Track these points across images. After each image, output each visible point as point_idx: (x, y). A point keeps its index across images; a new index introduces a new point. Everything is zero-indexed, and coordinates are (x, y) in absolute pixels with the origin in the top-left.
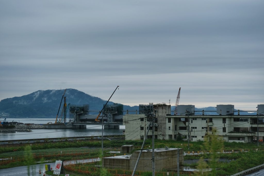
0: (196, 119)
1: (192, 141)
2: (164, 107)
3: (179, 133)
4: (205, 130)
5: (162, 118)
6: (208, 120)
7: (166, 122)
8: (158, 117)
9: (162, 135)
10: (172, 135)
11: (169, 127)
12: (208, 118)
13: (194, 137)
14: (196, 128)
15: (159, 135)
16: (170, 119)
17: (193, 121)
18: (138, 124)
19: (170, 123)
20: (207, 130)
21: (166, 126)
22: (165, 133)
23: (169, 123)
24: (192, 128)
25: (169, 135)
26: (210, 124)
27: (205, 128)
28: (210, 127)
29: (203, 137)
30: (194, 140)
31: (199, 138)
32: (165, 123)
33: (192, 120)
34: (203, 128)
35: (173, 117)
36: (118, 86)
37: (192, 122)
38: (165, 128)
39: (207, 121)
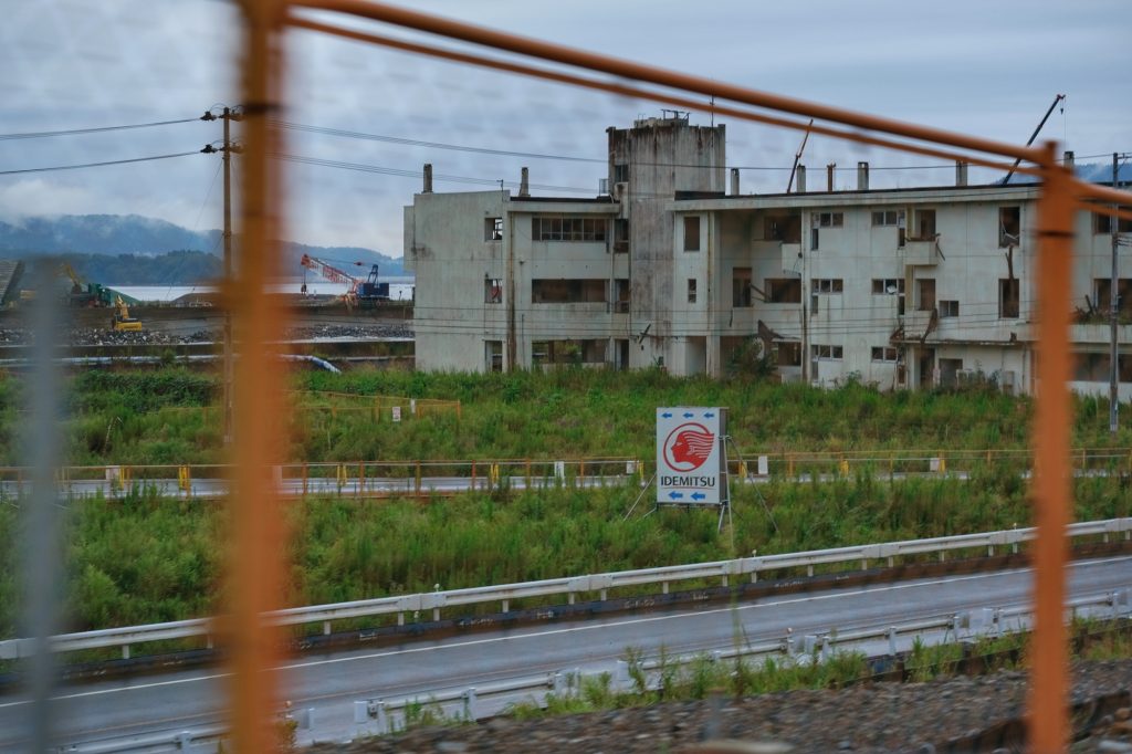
0: (838, 221)
1: (814, 385)
2: (661, 139)
3: (761, 324)
4: (889, 300)
5: (653, 221)
6: (911, 224)
7: (672, 246)
8: (630, 215)
9: (652, 337)
10: (704, 338)
11: (692, 284)
12: (909, 206)
13: (824, 351)
14: (838, 285)
15: (635, 338)
16: (697, 220)
17: (823, 232)
18: (472, 259)
19: (694, 254)
20: (902, 301)
21: (671, 278)
22: (668, 324)
23: (689, 255)
24: (815, 282)
25: (691, 339)
26: (919, 253)
27: (890, 283)
28: (920, 275)
29: (877, 353)
30: (829, 373)
31: (859, 363)
32: (669, 257)
33: (817, 225)
34: (878, 286)
35: (708, 212)
36: (1059, 98)
37: (815, 246)
38: (668, 288)
39: (902, 231)
